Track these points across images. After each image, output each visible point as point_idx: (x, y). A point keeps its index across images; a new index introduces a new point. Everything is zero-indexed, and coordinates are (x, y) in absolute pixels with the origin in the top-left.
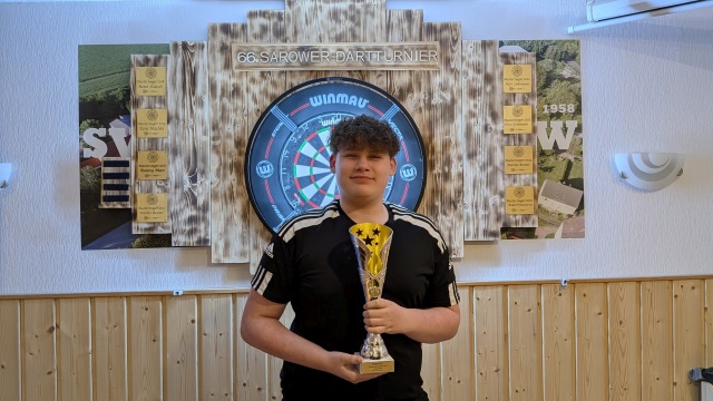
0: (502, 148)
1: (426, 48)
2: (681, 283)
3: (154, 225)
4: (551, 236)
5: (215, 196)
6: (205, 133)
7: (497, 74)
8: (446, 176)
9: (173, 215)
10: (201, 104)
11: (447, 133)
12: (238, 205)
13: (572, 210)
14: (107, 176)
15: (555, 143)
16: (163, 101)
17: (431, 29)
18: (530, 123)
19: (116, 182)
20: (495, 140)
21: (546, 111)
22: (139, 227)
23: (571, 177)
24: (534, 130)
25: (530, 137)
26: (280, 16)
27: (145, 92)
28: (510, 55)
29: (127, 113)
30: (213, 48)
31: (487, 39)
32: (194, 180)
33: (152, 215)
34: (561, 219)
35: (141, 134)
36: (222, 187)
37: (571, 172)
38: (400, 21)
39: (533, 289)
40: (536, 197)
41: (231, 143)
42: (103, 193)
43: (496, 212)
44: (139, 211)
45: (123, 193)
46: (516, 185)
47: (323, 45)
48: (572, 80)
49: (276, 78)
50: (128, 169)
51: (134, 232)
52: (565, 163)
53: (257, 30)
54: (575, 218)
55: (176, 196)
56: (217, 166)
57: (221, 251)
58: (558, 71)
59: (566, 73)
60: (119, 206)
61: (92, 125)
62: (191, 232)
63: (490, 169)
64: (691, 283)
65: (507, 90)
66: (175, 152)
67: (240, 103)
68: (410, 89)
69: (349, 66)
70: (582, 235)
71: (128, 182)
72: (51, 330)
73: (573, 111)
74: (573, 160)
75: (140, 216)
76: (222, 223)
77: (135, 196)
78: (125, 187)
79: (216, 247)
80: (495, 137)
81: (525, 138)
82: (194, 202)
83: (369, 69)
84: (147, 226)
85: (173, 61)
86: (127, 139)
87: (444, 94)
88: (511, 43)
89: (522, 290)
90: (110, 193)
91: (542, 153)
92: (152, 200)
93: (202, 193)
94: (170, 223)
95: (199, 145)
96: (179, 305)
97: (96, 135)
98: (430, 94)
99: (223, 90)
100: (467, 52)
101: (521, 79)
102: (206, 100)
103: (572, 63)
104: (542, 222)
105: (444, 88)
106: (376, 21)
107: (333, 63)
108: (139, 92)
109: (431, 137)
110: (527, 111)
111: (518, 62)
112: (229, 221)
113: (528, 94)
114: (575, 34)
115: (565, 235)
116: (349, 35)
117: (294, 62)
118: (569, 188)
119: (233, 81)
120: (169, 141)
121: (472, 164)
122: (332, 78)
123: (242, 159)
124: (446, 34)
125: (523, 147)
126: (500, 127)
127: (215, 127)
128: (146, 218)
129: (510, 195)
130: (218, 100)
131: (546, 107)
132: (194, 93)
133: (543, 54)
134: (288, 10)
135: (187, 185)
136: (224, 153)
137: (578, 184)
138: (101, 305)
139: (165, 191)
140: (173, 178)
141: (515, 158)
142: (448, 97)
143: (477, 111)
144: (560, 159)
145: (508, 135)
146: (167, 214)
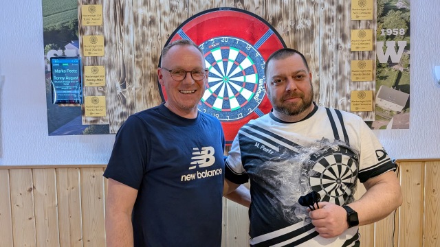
0: (349, 62)
7: (347, 6)
10: (128, 31)
13: (400, 108)
20: (345, 56)
21: (383, 34)
23: (400, 84)
24: (374, 48)
25: (370, 54)
27: (88, 23)
29: (76, 39)
33: (95, 112)
34: (392, 115)
37: (401, 80)
40: (374, 99)
41: (149, 60)
44: (86, 109)
46: (359, 89)
52: (396, 73)
54: (403, 115)
55: (112, 98)
61: (53, 48)
63: (339, 78)
65: (354, 18)
66: (110, 66)
67: (155, 31)
73: (404, 33)
74: (402, 71)
80: (344, 53)
81: (367, 54)
87: (306, 22)
92: (95, 101)
93: (130, 96)
94: (108, 117)
98: (296, 21)
99: (143, 21)
101: (365, 9)
102: (131, 28)
104: (378, 117)
105: (306, 16)
108: (84, 24)
113: (370, 21)
115: (394, 127)
119: (150, 14)
120: (105, 58)
125: (366, 61)
126: (348, 45)
127: (138, 48)
130: (139, 28)
131: (383, 30)
132: (122, 24)
135: (119, 90)
136: (145, 67)
137: (406, 89)
138: (63, 174)
139: (104, 94)
140: (109, 85)
141: (359, 69)
142: (309, 23)
143: (331, 34)
144: (393, 70)
145: (354, 52)
146: (105, 111)
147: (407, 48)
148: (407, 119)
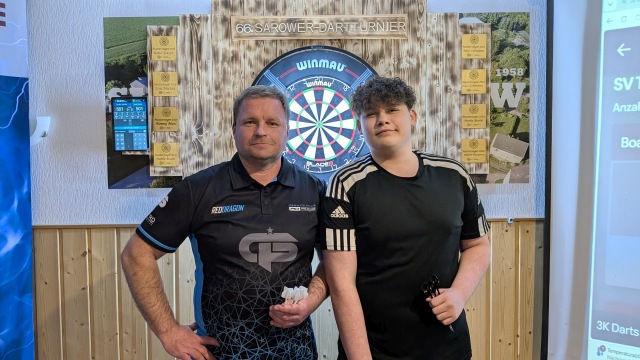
1: (396, 20)
3: (168, 169)
4: (500, 181)
5: (217, 145)
6: (209, 93)
9: (184, 161)
15: (506, 102)
16: (175, 65)
17: (400, 3)
18: (484, 84)
22: (155, 170)
28: (469, 26)
30: (216, 20)
31: (449, 12)
32: (200, 131)
35: (156, 93)
36: (224, 139)
47: (307, 18)
48: (522, 47)
49: (268, 46)
51: (152, 174)
53: (252, 3)
56: (218, 120)
58: (510, 40)
59: (517, 40)
60: (139, 153)
68: (381, 55)
69: (329, 35)
70: (527, 181)
72: (84, 254)
75: (156, 162)
77: (152, 144)
82: (201, 150)
83: (347, 38)
84: (162, 170)
85: (183, 31)
88: (469, 15)
91: (494, 111)
95: (204, 103)
97: (118, 94)
100: (432, 23)
103: (522, 32)
107: (317, 33)
110: (482, 74)
111: (474, 31)
116: (330, 8)
117: (284, 33)
118: (517, 141)
121: (434, 120)
122: (315, 47)
124: (413, 7)
128: (161, 163)
129: (466, 146)
133: (497, 24)
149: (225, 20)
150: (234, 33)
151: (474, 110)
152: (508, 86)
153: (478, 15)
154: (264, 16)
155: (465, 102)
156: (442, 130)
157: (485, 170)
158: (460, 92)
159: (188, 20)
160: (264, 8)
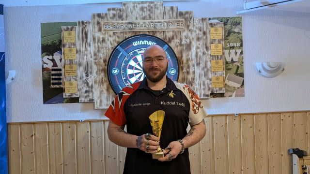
0: (210, 61)
1: (179, 21)
2: (284, 114)
3: (72, 94)
4: (231, 96)
5: (96, 82)
6: (91, 57)
7: (208, 31)
8: (188, 73)
9: (79, 90)
10: (90, 46)
11: (188, 55)
12: (105, 86)
13: (239, 86)
14: (53, 75)
15: (232, 59)
16: (74, 45)
17: (181, 14)
18: (221, 51)
19: (56, 77)
20: (208, 58)
21: (228, 46)
22: (66, 95)
23: (238, 72)
24: (223, 54)
25: (221, 57)
26: (120, 10)
27: (67, 41)
28: (213, 23)
29: (61, 50)
30: (94, 23)
31: (204, 17)
32: (87, 76)
33: (71, 90)
34: (235, 89)
35: (66, 58)
36: (99, 79)
37: (239, 70)
38: (169, 11)
39: (224, 118)
40: (224, 81)
41: (102, 61)
42: (52, 81)
43: (208, 87)
44: (66, 89)
45: (59, 81)
46: (216, 76)
47: (138, 21)
48: (239, 33)
49: (119, 34)
50: (61, 72)
51: (64, 97)
52: (236, 67)
53: (111, 15)
54: (241, 89)
55: (80, 83)
56: (96, 70)
57: (98, 104)
58: (233, 30)
59: (236, 30)
60: (58, 87)
61: (47, 55)
62: (86, 97)
63: (205, 70)
64: (288, 114)
65: (212, 38)
66: (80, 65)
67: (105, 45)
68: (173, 38)
69: (148, 29)
70: (244, 96)
71: (61, 77)
72: (32, 136)
73: (239, 45)
74: (239, 65)
75: (66, 91)
76: (99, 93)
77: (64, 82)
78: (60, 79)
79: (97, 102)
80: (208, 57)
81: (219, 57)
82: (88, 84)
83: (156, 30)
84: (69, 94)
85: (78, 29)
86: (61, 60)
87: (187, 40)
88: (214, 19)
89: (219, 118)
90: (54, 81)
91: (227, 63)
92: (71, 84)
93: (91, 81)
94: (78, 93)
95: (89, 62)
96: (82, 126)
97: (48, 59)
98: (181, 40)
99: (98, 40)
100: (196, 23)
101: (218, 33)
102: (92, 44)
103: (239, 26)
105: (186, 37)
106: (159, 11)
107: (142, 28)
108: (65, 41)
109: (182, 57)
110: (220, 46)
111: (216, 26)
112: (101, 92)
113: (221, 39)
114: (239, 14)
115: (236, 96)
116: (148, 16)
117: (126, 28)
118: (238, 77)
119: (102, 36)
120: (77, 60)
121: (198, 68)
122: (141, 35)
123: (106, 67)
124: (187, 16)
126: (209, 52)
127: (95, 55)
128: (69, 91)
129: (214, 80)
130: (96, 44)
131: (228, 44)
132: (87, 41)
133: (226, 23)
134: (124, 8)
135: (85, 78)
136: (99, 65)
137: (242, 75)
138: (52, 126)
139: (76, 80)
140: (79, 75)
141: (215, 65)
142: (188, 41)
143: (200, 46)
144: (234, 65)
145: (213, 56)
146: (77, 89)
147: (242, 53)
148: (243, 91)
149: (98, 23)
150: (103, 29)
151: (217, 63)
152: (233, 51)
153: (218, 19)
154: (116, 21)
155: (213, 59)
156: (203, 73)
157: (223, 91)
158: (210, 55)
159: (81, 23)
160: (117, 17)
